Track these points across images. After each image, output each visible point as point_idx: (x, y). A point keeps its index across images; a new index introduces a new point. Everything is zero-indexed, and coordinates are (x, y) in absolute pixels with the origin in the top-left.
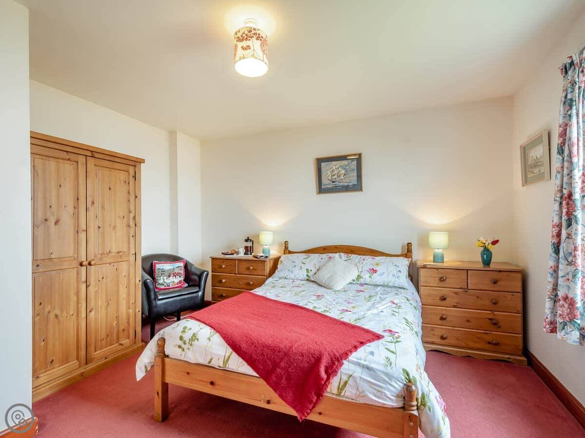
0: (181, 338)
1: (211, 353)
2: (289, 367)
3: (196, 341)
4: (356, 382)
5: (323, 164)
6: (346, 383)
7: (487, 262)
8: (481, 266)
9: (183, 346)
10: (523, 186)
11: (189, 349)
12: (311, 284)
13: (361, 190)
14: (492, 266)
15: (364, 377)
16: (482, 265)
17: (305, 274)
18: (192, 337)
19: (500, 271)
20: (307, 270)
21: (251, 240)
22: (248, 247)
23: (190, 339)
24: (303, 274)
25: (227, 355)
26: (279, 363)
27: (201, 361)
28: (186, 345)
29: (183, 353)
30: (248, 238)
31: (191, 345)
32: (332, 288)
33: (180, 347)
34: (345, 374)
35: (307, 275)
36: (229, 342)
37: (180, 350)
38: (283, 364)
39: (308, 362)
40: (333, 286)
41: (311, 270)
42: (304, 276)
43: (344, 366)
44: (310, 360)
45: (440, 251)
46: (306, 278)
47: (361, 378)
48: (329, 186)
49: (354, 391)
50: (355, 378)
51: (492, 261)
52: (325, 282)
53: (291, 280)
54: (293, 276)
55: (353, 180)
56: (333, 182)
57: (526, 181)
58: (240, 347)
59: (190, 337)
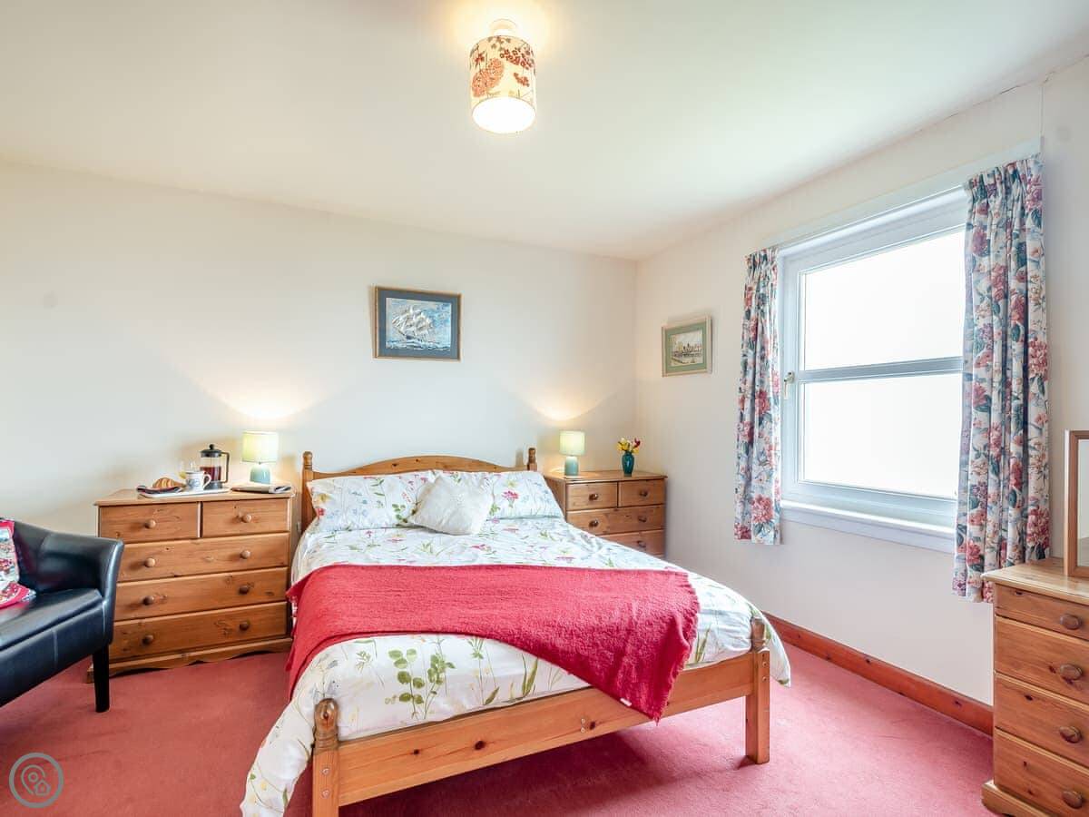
0: (403, 678)
1: (494, 678)
2: (638, 649)
3: (448, 670)
4: (714, 636)
5: (389, 301)
6: (705, 642)
7: (628, 470)
8: (621, 476)
9: (416, 692)
10: (663, 376)
11: (435, 693)
12: (412, 533)
13: (458, 357)
14: (635, 475)
15: (720, 626)
16: (623, 473)
17: (393, 514)
18: (433, 666)
19: (647, 480)
20: (395, 506)
21: (220, 453)
22: (214, 468)
23: (429, 672)
24: (390, 516)
25: (530, 671)
26: (624, 647)
27: (469, 706)
28: (423, 689)
29: (420, 708)
30: (211, 446)
31: (439, 682)
32: (468, 531)
33: (405, 698)
34: (703, 631)
35: (398, 517)
36: (529, 646)
37: (410, 704)
38: (629, 648)
39: (661, 632)
40: (467, 528)
41: (403, 506)
42: (391, 519)
43: (700, 621)
44: (662, 627)
45: (574, 459)
46: (396, 521)
47: (718, 629)
48: (400, 345)
49: (714, 650)
50: (712, 631)
51: (634, 468)
52: (448, 522)
53: (363, 532)
54: (367, 524)
55: (444, 338)
56: (409, 338)
57: (668, 370)
58: (554, 646)
59: (429, 667)
